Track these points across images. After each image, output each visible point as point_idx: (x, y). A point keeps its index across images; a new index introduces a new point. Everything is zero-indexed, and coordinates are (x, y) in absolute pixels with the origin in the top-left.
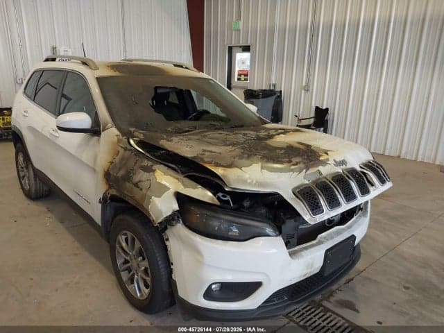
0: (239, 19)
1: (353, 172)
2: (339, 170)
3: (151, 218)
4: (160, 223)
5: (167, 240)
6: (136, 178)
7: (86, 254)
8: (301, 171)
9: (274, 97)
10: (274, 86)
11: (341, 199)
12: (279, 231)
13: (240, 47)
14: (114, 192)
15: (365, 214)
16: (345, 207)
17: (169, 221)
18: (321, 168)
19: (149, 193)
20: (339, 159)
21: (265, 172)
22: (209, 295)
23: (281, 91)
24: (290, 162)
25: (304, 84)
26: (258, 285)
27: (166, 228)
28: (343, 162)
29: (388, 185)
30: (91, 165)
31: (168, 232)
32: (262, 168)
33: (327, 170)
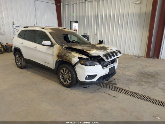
0: (73, 13)
1: (114, 51)
2: (111, 51)
3: (72, 63)
4: (74, 64)
5: (75, 68)
6: (67, 55)
7: (46, 79)
8: (104, 51)
9: (87, 37)
10: (86, 34)
11: (112, 57)
12: (100, 64)
13: (74, 21)
14: (60, 59)
15: (117, 62)
16: (113, 58)
17: (77, 63)
18: (107, 51)
19: (71, 58)
20: (111, 49)
21: (97, 51)
22: (86, 79)
23: (88, 36)
24: (101, 49)
25: (95, 33)
26: (96, 75)
27: (76, 65)
28: (112, 50)
29: (121, 55)
30: (52, 54)
31: (76, 66)
32: (96, 51)
33: (109, 51)
